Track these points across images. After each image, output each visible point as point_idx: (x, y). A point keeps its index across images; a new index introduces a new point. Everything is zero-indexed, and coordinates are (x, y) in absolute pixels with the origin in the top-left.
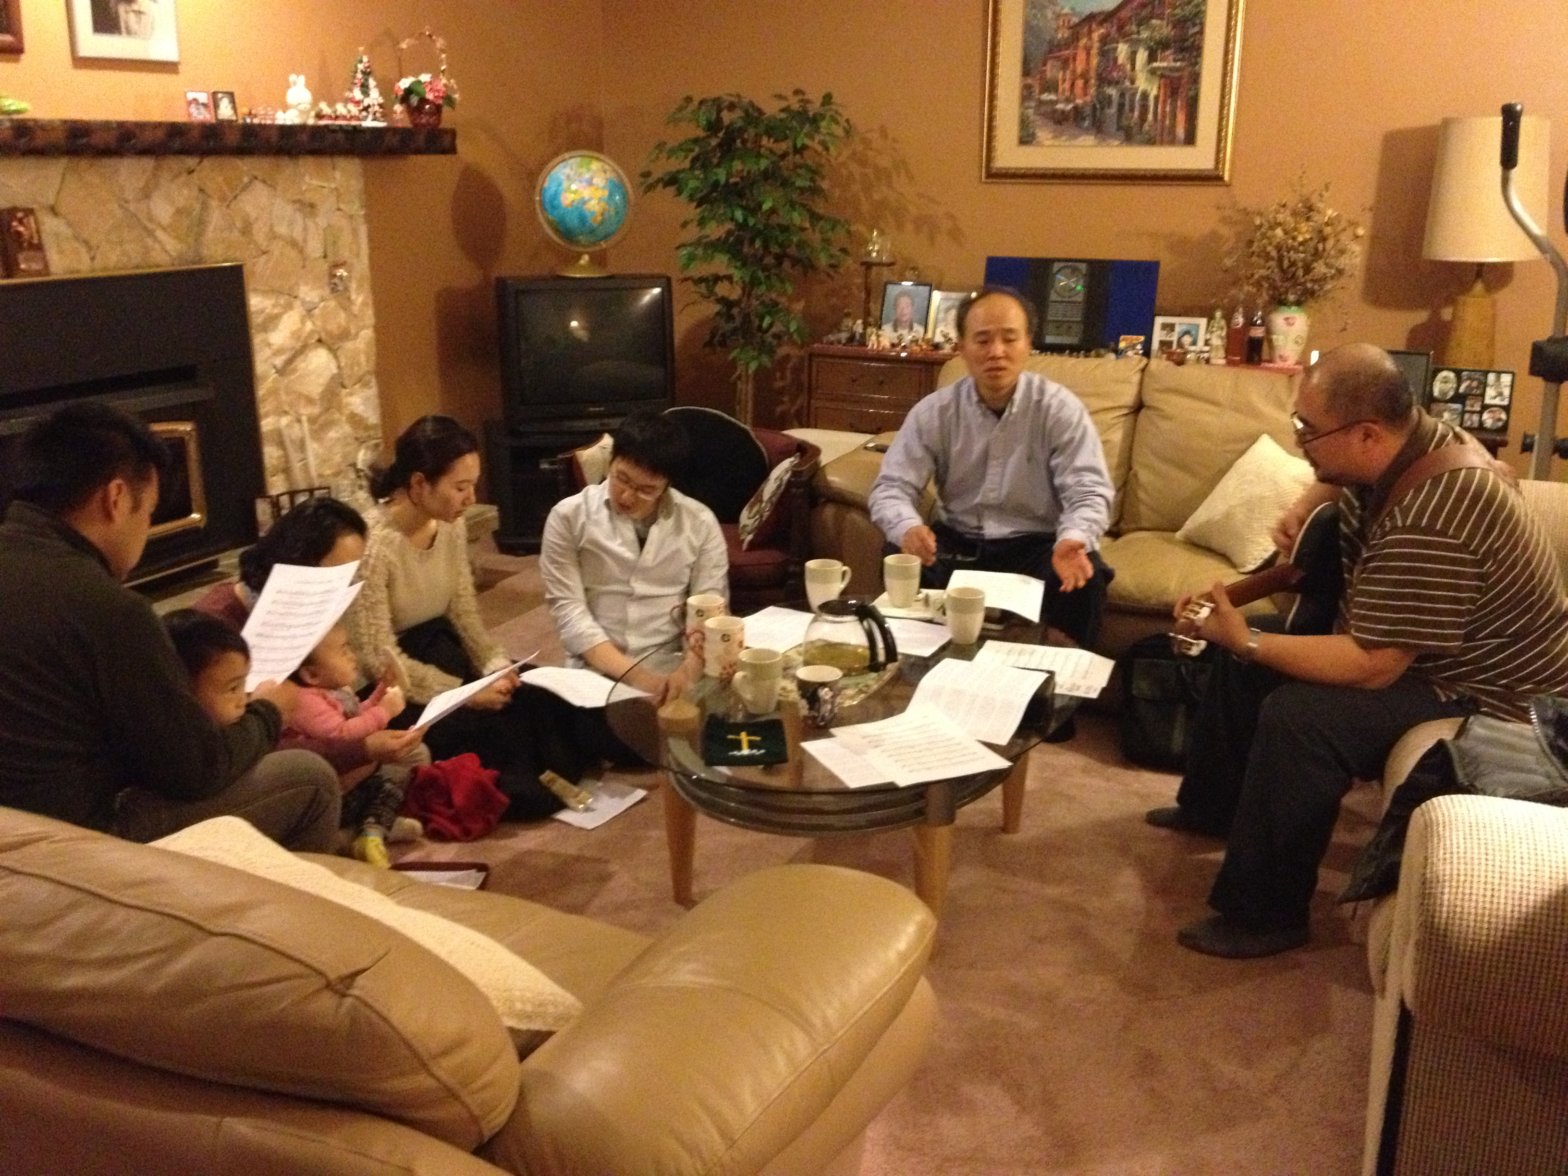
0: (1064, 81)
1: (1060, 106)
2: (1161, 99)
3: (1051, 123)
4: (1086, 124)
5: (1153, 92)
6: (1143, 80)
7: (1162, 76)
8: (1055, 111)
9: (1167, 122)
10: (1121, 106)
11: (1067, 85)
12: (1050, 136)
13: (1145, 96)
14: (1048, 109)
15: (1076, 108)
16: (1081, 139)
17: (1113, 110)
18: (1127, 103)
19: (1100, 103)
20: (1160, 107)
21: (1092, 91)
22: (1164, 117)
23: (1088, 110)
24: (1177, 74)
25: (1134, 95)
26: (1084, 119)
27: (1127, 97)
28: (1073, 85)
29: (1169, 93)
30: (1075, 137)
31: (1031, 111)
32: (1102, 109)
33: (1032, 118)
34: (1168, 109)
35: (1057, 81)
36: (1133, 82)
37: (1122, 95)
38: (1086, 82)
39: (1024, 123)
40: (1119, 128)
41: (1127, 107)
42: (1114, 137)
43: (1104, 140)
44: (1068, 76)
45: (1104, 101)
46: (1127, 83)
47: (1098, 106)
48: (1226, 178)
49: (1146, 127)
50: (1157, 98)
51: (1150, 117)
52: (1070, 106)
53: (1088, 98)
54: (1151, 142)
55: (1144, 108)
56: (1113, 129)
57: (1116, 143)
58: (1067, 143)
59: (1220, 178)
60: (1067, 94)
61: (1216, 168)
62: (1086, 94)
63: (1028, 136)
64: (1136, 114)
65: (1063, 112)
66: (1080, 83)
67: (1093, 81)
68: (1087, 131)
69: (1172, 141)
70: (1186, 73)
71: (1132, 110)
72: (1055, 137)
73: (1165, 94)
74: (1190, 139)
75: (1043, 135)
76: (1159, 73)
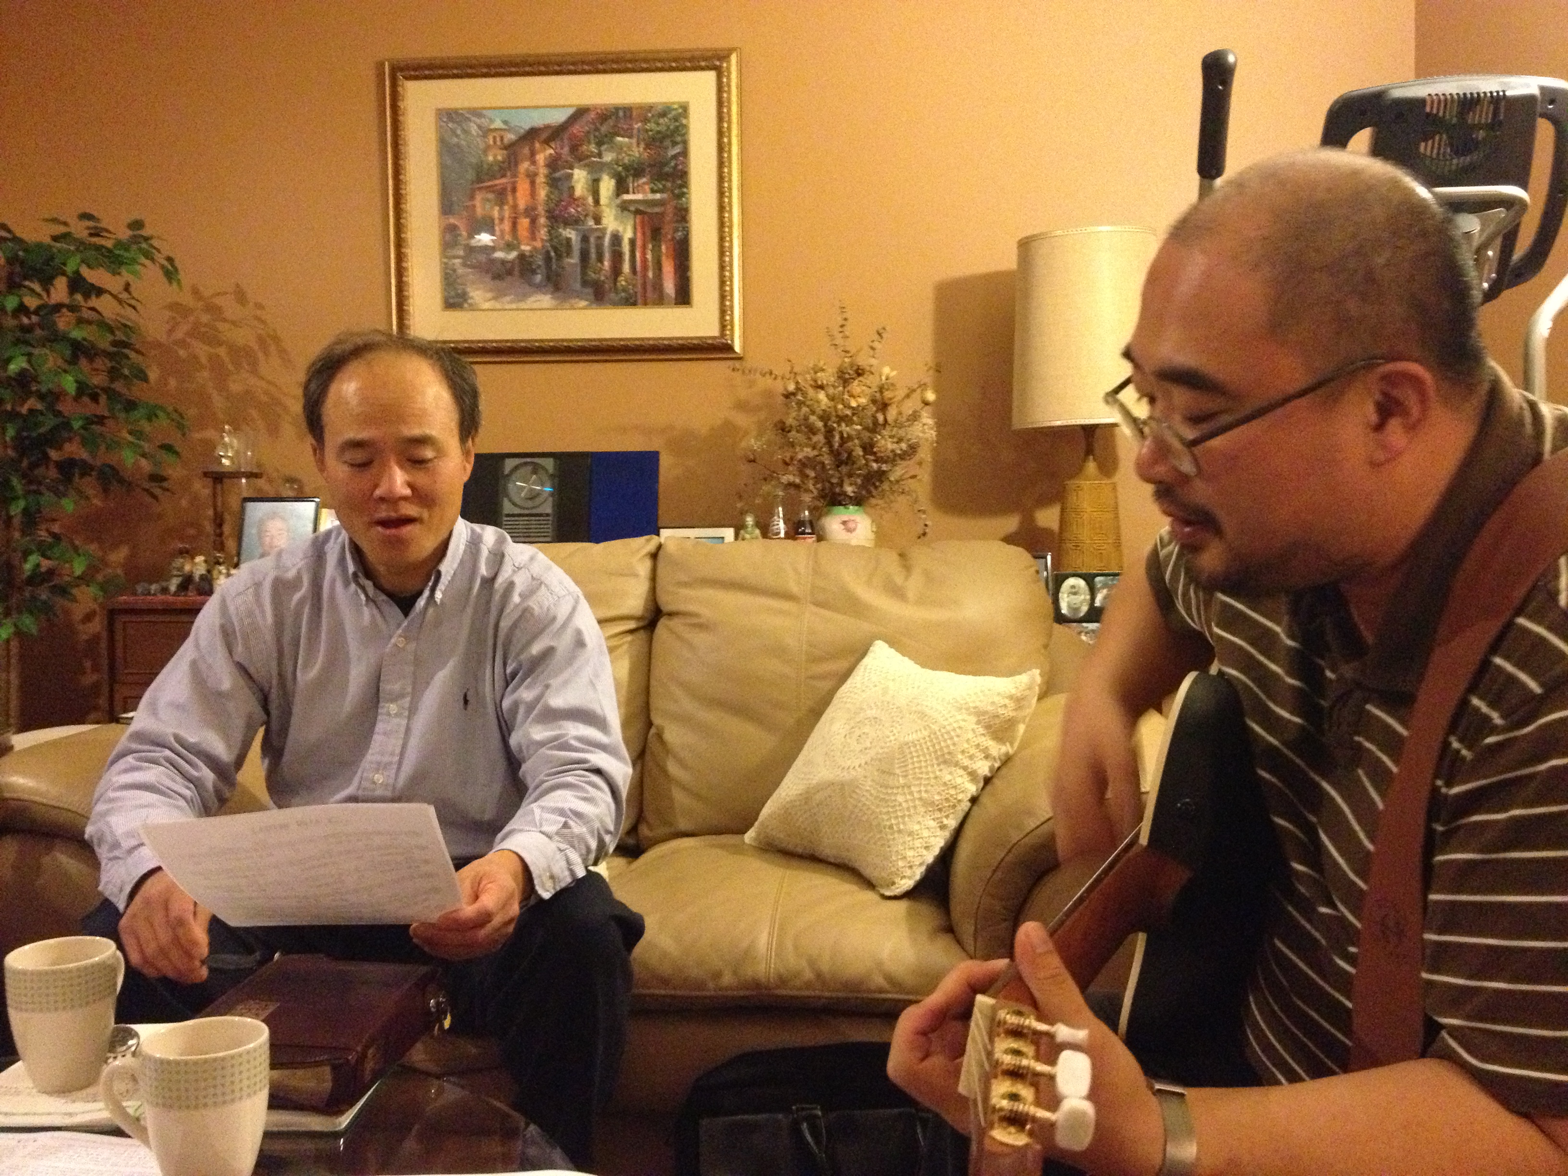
0: (502, 220)
1: (499, 255)
2: (639, 243)
3: (487, 279)
4: (538, 278)
5: (628, 234)
6: (612, 218)
7: (637, 212)
8: (493, 261)
9: (650, 274)
10: (584, 256)
11: (507, 226)
12: (489, 295)
13: (616, 239)
14: (483, 258)
15: (522, 257)
16: (532, 299)
17: (574, 260)
18: (593, 250)
19: (555, 249)
20: (638, 255)
21: (543, 233)
22: (645, 268)
23: (539, 261)
24: (657, 210)
25: (600, 238)
26: (534, 272)
27: (592, 240)
28: (514, 225)
29: (648, 233)
30: (524, 297)
31: (457, 261)
32: (559, 257)
33: (461, 271)
34: (649, 256)
35: (493, 220)
36: (598, 220)
37: (585, 239)
38: (533, 221)
39: (449, 280)
40: (585, 283)
41: (593, 256)
42: (579, 296)
43: (564, 300)
44: (507, 214)
45: (562, 248)
46: (591, 223)
47: (553, 254)
48: (737, 348)
49: (622, 282)
50: (632, 242)
51: (626, 267)
52: (513, 255)
53: (538, 244)
54: (630, 302)
55: (617, 256)
56: (578, 286)
57: (583, 303)
58: (514, 306)
59: (729, 348)
60: (508, 237)
61: (723, 334)
62: (533, 237)
63: (458, 295)
64: (607, 264)
65: (503, 262)
66: (525, 222)
67: (542, 220)
68: (539, 288)
69: (660, 300)
70: (670, 209)
71: (600, 259)
72: (495, 298)
73: (644, 234)
74: (684, 297)
75: (478, 295)
76: (632, 208)
